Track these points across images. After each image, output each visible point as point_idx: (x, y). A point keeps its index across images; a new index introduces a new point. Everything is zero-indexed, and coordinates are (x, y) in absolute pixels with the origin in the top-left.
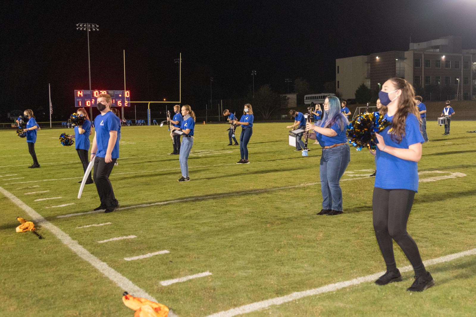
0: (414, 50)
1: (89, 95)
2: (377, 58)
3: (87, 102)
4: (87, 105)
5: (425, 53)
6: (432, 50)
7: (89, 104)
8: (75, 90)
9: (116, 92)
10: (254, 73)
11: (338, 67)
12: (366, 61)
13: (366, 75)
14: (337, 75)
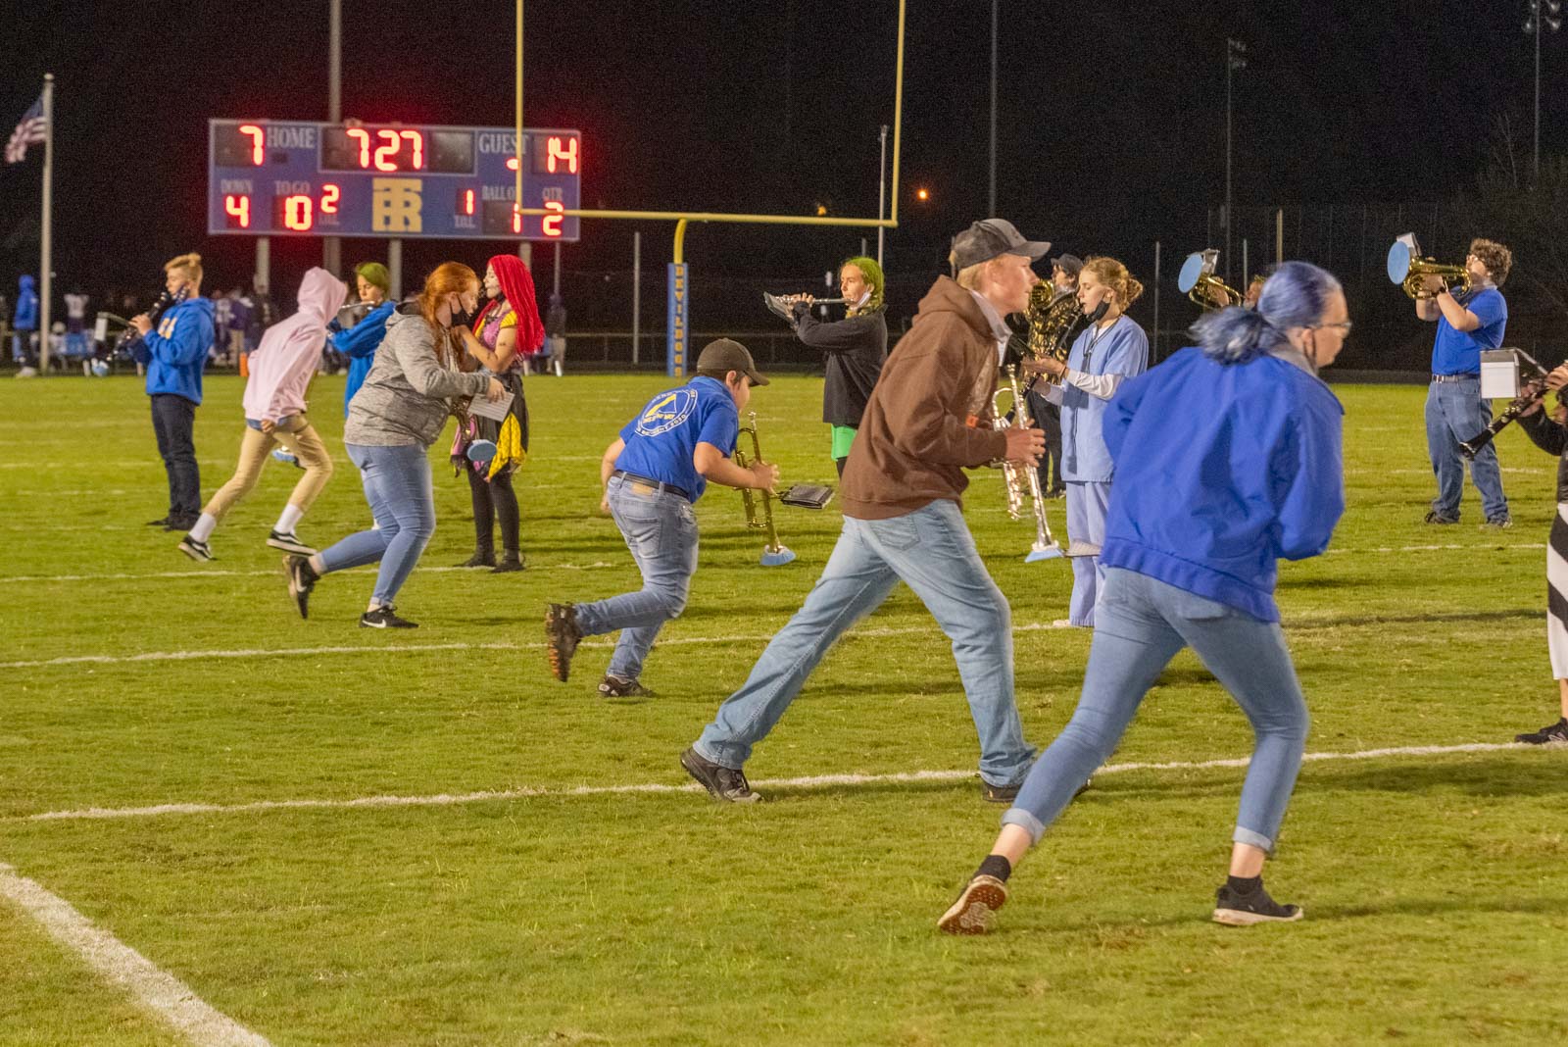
1: (302, 153)
3: (291, 205)
4: (291, 220)
7: (301, 220)
8: (213, 122)
9: (487, 141)
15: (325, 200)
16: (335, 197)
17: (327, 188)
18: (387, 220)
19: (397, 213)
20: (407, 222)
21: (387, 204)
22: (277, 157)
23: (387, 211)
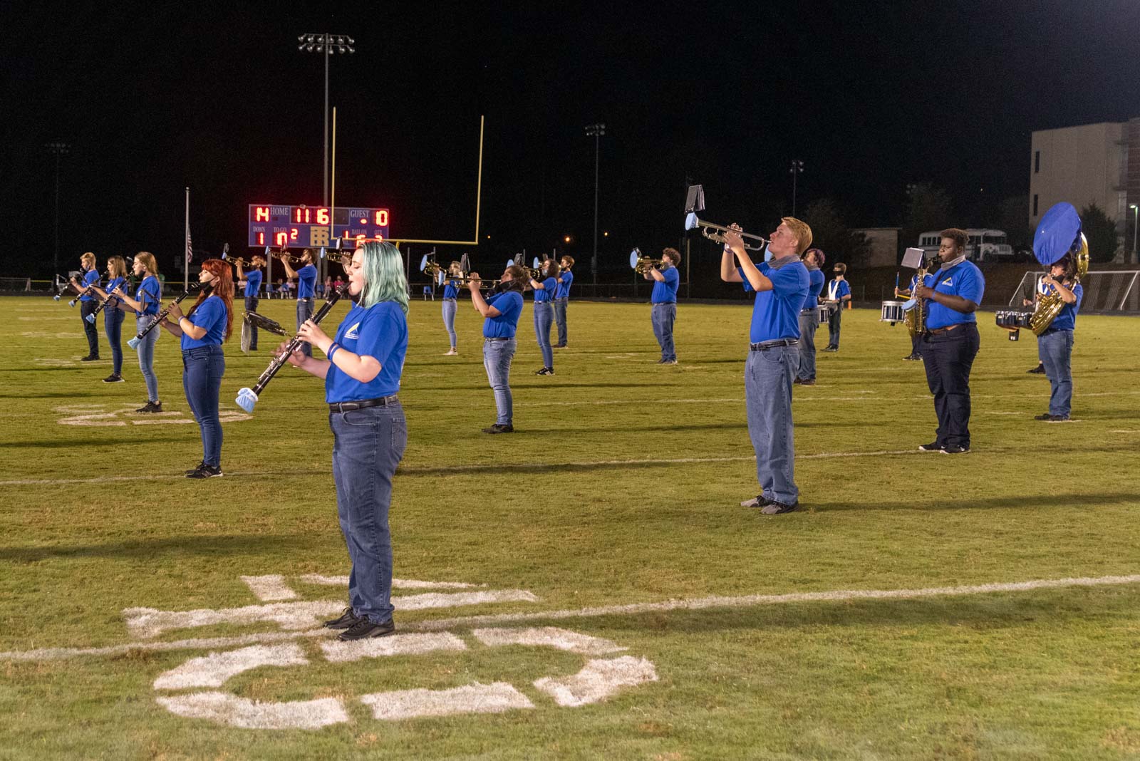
1: (284, 217)
3: (280, 236)
4: (279, 242)
7: (283, 242)
8: (250, 205)
9: (353, 213)
10: (798, 166)
11: (1038, 154)
12: (1119, 138)
13: (1116, 179)
14: (1034, 177)
15: (292, 234)
16: (296, 233)
17: (293, 230)
18: (316, 242)
19: (320, 239)
20: (323, 242)
21: (316, 236)
22: (274, 218)
23: (316, 239)
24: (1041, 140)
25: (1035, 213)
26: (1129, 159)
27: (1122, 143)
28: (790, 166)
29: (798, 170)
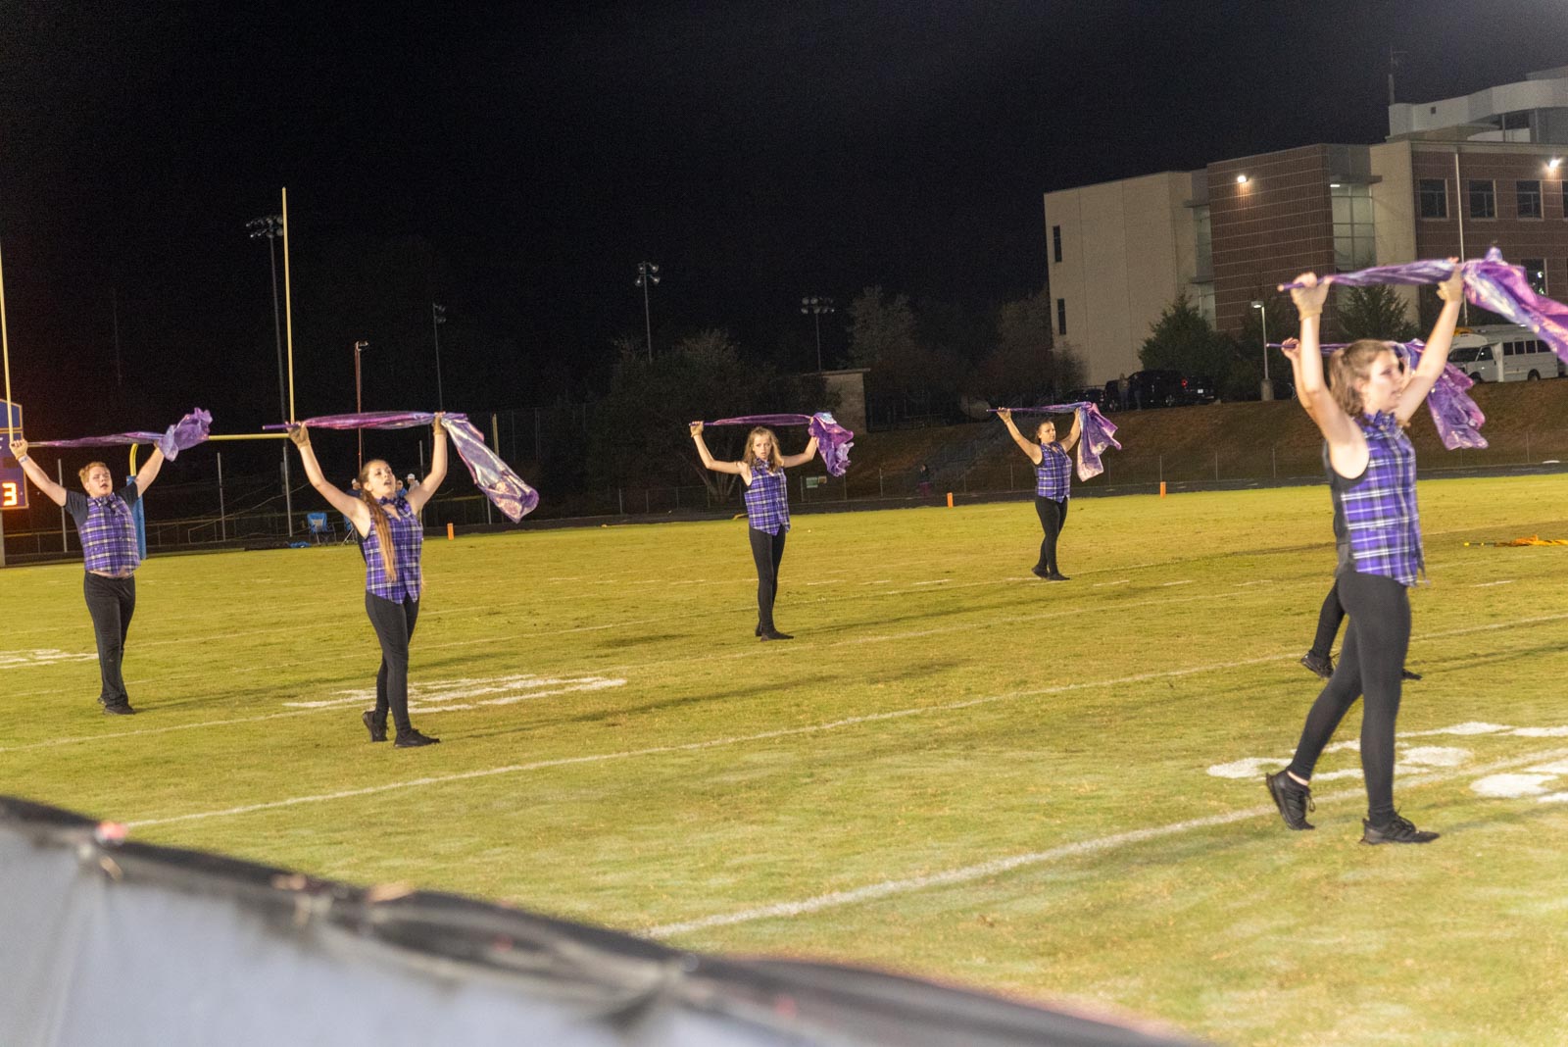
0: (1415, 138)
2: (1243, 182)
5: (1469, 149)
6: (1496, 136)
10: (649, 274)
11: (1057, 230)
12: (1190, 197)
13: (1191, 265)
14: (1053, 269)
24: (1059, 206)
25: (1063, 330)
26: (1214, 233)
27: (1196, 206)
28: (637, 275)
29: (650, 281)
